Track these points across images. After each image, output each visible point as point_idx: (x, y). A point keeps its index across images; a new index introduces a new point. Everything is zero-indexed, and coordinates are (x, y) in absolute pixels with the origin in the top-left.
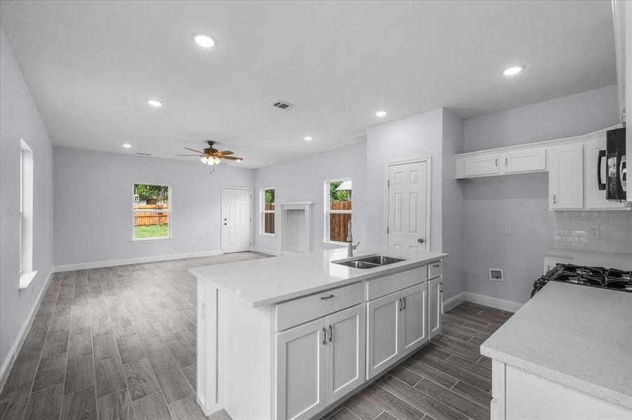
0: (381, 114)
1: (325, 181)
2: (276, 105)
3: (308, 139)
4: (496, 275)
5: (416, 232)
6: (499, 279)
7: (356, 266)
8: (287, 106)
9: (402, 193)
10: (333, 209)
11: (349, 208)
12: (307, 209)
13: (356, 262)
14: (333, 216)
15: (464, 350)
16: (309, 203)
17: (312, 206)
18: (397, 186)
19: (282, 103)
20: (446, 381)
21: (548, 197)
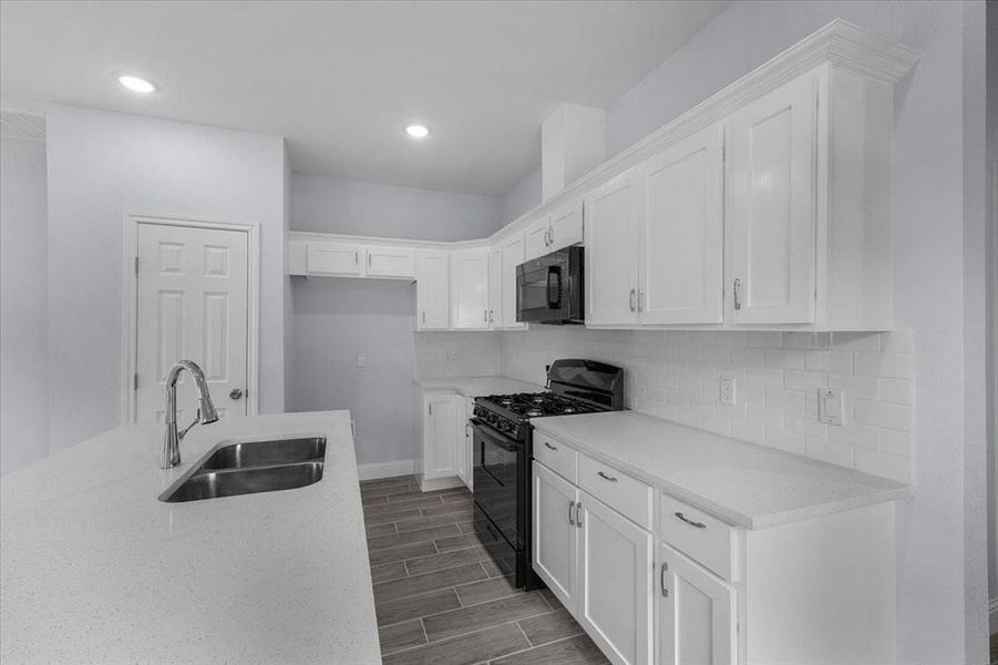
5: (225, 377)
18: (164, 273)
20: (413, 632)
21: (416, 314)
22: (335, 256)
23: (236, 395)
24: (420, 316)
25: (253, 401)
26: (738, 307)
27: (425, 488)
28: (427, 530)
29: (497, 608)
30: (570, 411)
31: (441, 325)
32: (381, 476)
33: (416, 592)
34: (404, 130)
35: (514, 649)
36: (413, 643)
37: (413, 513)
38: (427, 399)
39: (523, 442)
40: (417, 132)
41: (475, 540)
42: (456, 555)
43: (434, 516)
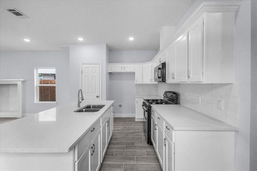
0: (81, 39)
1: (35, 68)
2: (10, 10)
3: (27, 40)
4: (120, 106)
5: (95, 93)
6: (121, 107)
7: (84, 111)
8: (20, 15)
9: (88, 77)
10: (40, 84)
11: (54, 83)
12: (19, 83)
13: (84, 110)
14: (40, 87)
15: (120, 134)
16: (22, 80)
17: (23, 82)
18: (86, 73)
19: (17, 11)
20: (123, 148)
21: (135, 80)
22: (117, 68)
23: (97, 97)
24: (136, 80)
25: (100, 98)
26: (189, 77)
27: (136, 120)
28: (133, 129)
29: (142, 147)
30: (164, 104)
31: (141, 82)
32: (128, 117)
33: (126, 141)
34: (128, 39)
35: (142, 155)
36: (122, 149)
37: (132, 125)
38: (136, 99)
39: (149, 110)
40: (131, 39)
41: (143, 133)
42: (138, 135)
43: (136, 126)
